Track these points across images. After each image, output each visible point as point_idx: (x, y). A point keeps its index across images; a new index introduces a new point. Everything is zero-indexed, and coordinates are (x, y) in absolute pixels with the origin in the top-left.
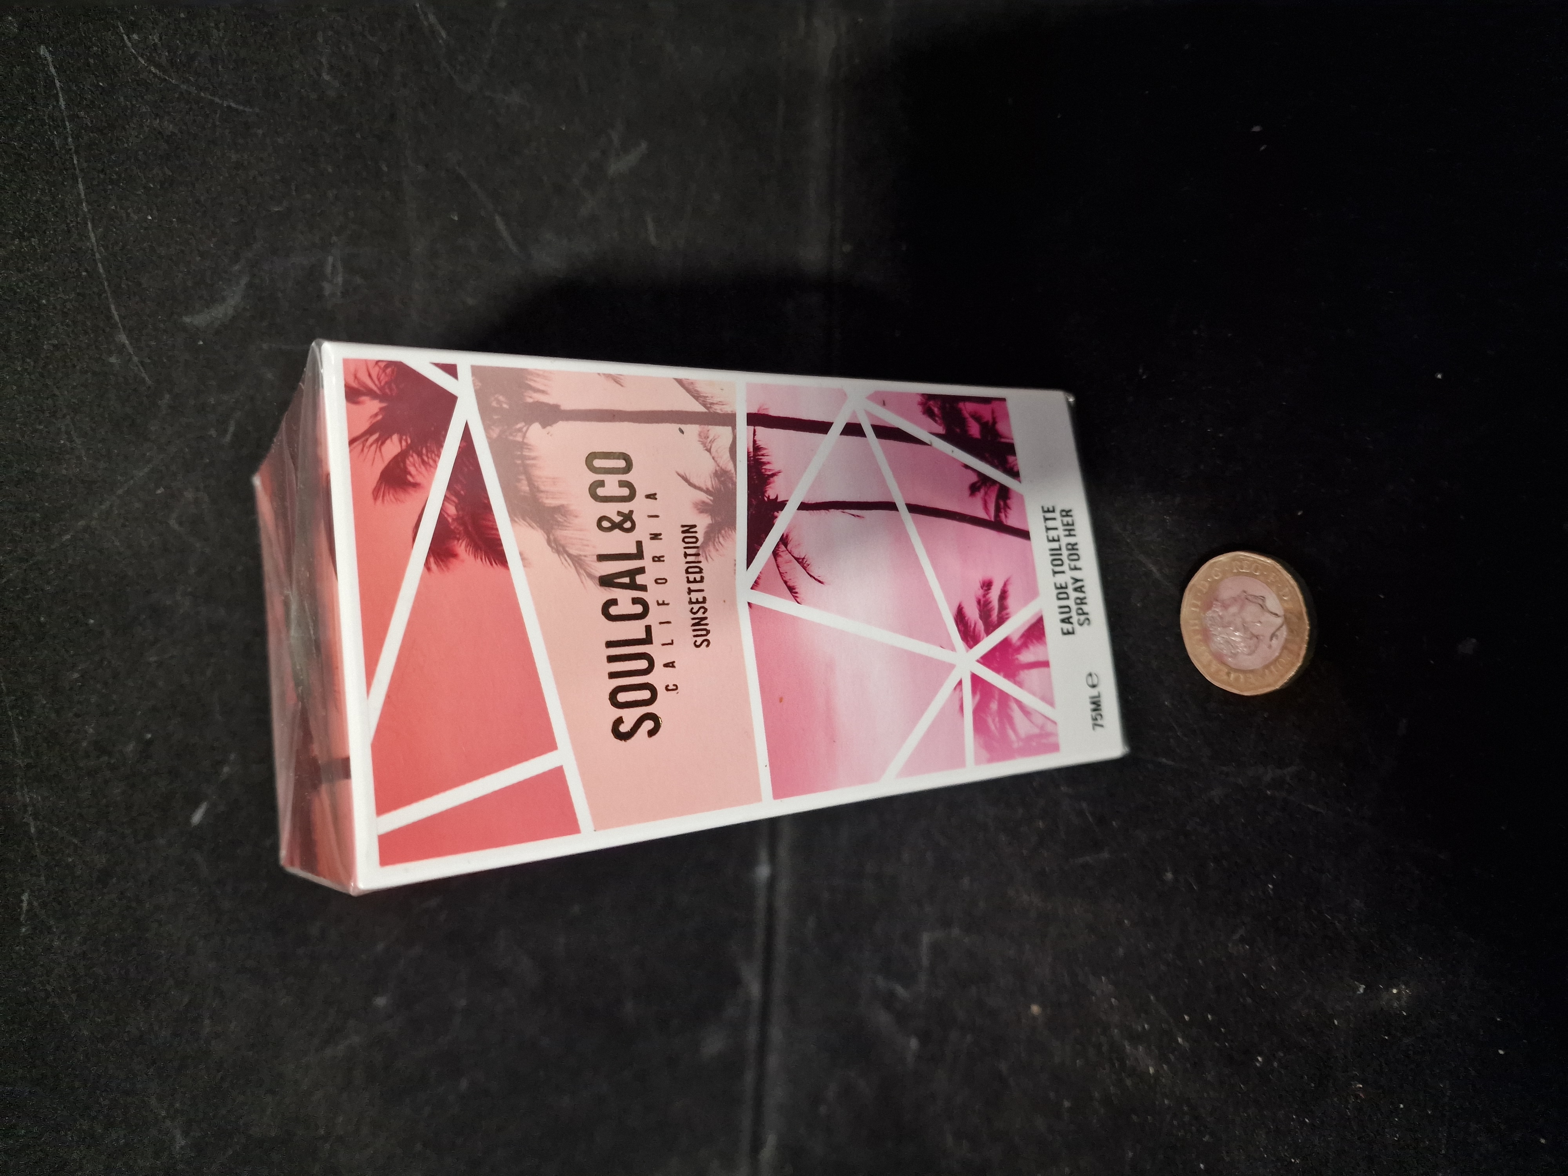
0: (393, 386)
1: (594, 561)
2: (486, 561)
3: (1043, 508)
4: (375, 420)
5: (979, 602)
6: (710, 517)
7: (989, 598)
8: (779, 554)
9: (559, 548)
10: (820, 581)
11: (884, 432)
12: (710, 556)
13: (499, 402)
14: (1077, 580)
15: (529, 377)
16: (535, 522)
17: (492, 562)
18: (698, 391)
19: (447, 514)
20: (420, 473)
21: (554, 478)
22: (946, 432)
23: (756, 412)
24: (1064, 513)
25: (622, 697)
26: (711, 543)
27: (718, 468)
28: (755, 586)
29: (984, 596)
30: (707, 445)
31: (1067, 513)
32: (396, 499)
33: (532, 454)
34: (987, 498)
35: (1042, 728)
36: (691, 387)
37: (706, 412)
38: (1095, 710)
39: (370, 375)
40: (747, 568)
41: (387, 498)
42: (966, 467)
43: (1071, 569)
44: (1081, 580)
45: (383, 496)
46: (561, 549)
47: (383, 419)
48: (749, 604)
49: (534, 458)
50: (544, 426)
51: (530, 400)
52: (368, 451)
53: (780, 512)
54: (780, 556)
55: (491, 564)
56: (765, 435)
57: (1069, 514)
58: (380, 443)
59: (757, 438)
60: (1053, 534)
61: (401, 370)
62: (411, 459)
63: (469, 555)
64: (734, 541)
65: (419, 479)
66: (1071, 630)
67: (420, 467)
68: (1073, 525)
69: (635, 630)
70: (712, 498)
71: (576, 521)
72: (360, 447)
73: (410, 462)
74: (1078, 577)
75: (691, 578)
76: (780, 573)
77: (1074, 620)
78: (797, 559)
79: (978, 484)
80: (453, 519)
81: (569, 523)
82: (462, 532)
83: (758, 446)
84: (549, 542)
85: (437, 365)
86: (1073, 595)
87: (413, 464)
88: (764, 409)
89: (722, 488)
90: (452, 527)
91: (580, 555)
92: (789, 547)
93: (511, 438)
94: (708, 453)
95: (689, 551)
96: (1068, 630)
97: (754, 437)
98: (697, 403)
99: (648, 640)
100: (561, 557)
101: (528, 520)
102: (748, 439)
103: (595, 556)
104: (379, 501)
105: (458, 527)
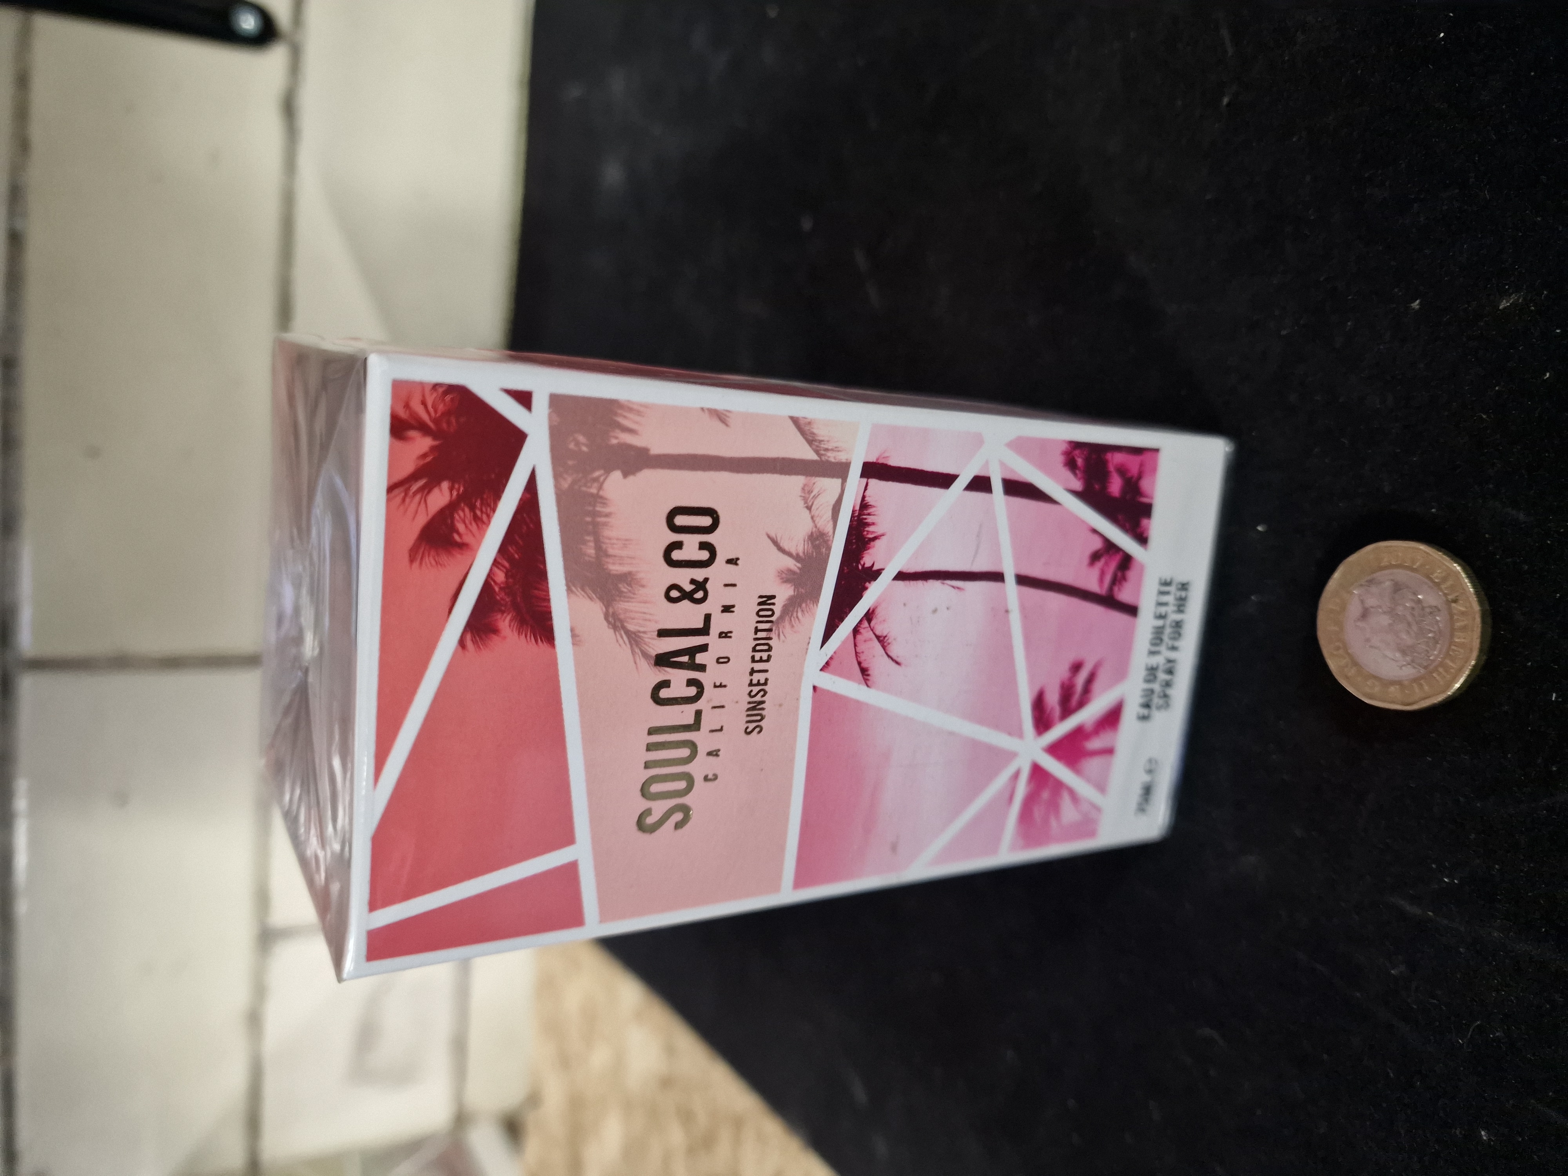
0: (453, 420)
1: (654, 639)
2: (530, 638)
3: (1161, 579)
4: (422, 462)
5: (1063, 686)
6: (793, 587)
7: (1075, 681)
8: (861, 631)
9: (616, 622)
10: (897, 663)
11: (1014, 488)
12: (783, 633)
13: (578, 444)
14: (1170, 661)
15: (618, 413)
16: (594, 591)
17: (537, 639)
18: (813, 434)
19: (494, 581)
20: (470, 530)
21: (627, 540)
22: (1083, 488)
23: (875, 461)
24: (1181, 587)
25: (655, 788)
26: (787, 618)
27: (814, 530)
28: (826, 667)
29: (1071, 678)
30: (808, 501)
31: (1184, 587)
32: (437, 562)
33: (606, 510)
34: (1105, 568)
35: (1087, 815)
36: (807, 428)
37: (816, 461)
38: (1144, 796)
39: (424, 403)
40: (822, 646)
41: (426, 559)
42: (1095, 531)
43: (1169, 649)
44: (1176, 662)
45: (422, 559)
46: (619, 624)
49: (608, 515)
50: (626, 475)
51: (614, 441)
52: (411, 502)
53: (872, 582)
54: (861, 634)
55: (536, 641)
56: (879, 489)
57: (1187, 586)
58: (426, 492)
59: (867, 493)
60: (1163, 610)
62: (461, 513)
63: (512, 630)
64: (813, 616)
65: (467, 539)
66: (1147, 715)
67: (471, 524)
68: (1186, 601)
69: (684, 714)
70: (799, 565)
71: (642, 591)
72: (403, 494)
73: (460, 517)
74: (1173, 658)
75: (757, 658)
76: (856, 653)
77: (1154, 703)
78: (878, 637)
79: (1102, 552)
80: (501, 588)
81: (634, 594)
82: (509, 603)
83: (867, 503)
84: (606, 617)
85: (509, 392)
86: (1162, 676)
87: (462, 519)
88: (884, 458)
89: (814, 554)
90: (498, 598)
91: (639, 632)
92: (873, 623)
93: (584, 489)
94: (808, 512)
95: (761, 626)
96: (1144, 715)
97: (864, 492)
98: (809, 448)
99: (696, 726)
100: (617, 633)
101: (587, 589)
102: (857, 494)
103: (655, 632)
104: (416, 565)
105: (505, 597)
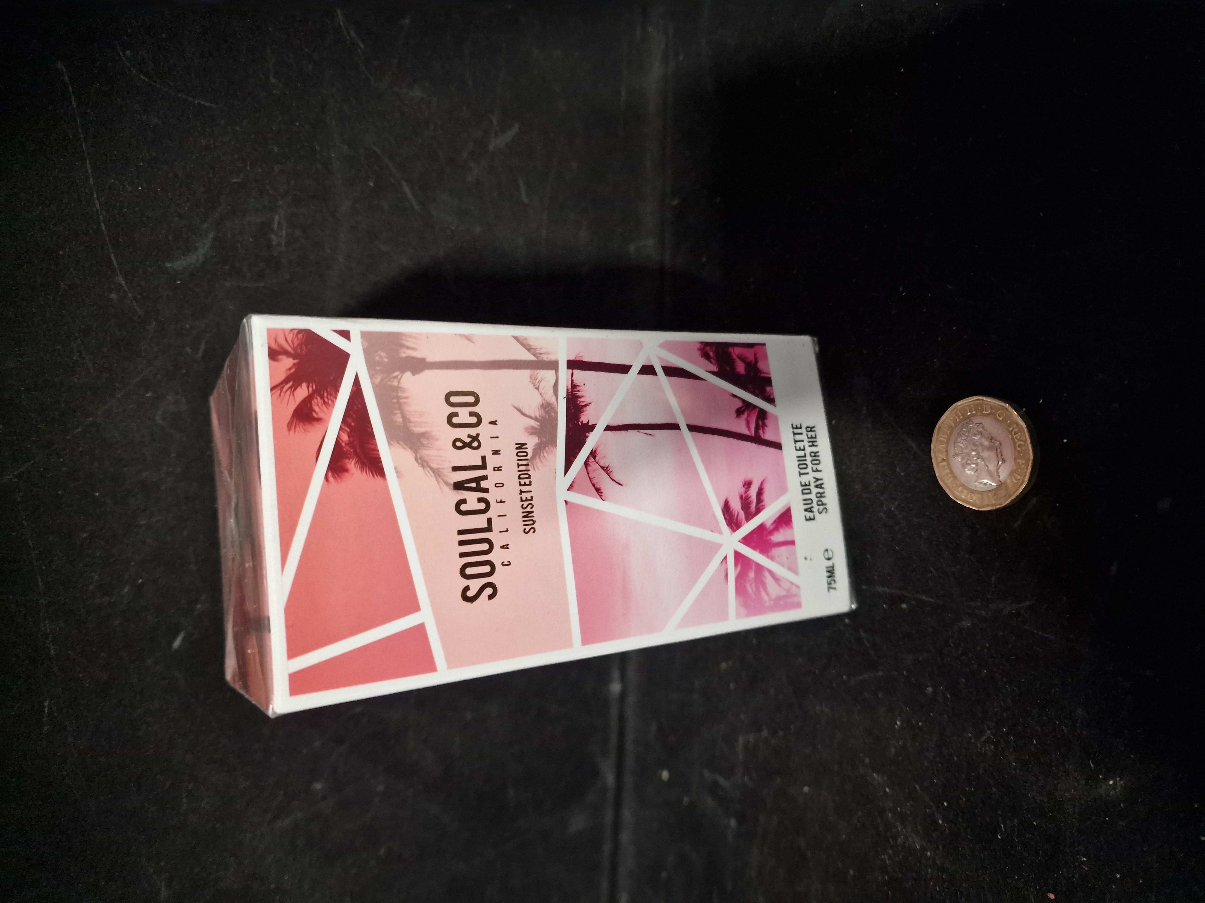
0: (304, 347)
1: (450, 472)
2: (369, 474)
3: (792, 425)
4: (289, 373)
5: (741, 497)
6: (537, 438)
7: (750, 494)
8: (589, 464)
9: (423, 463)
10: (619, 484)
11: (671, 371)
12: (536, 466)
13: (381, 357)
14: (817, 480)
15: (403, 338)
16: (407, 445)
17: (373, 473)
18: (530, 345)
19: (341, 439)
20: (323, 410)
21: (422, 412)
22: (719, 370)
23: (574, 359)
24: (809, 429)
25: (469, 571)
26: (537, 457)
27: (544, 401)
28: (571, 488)
29: (746, 492)
30: (536, 384)
31: (811, 429)
32: (304, 430)
33: (405, 395)
34: (749, 418)
35: (788, 591)
36: (524, 342)
37: (535, 361)
38: (829, 577)
39: (286, 340)
40: (565, 475)
41: (297, 429)
42: (734, 396)
43: (813, 471)
44: (822, 479)
45: (295, 429)
46: (425, 464)
47: (294, 372)
48: (566, 502)
49: (406, 398)
50: (414, 374)
51: (403, 355)
52: (285, 395)
53: (590, 433)
54: (590, 465)
55: (374, 477)
56: (580, 376)
57: (813, 429)
58: (293, 389)
59: (574, 378)
60: (799, 445)
61: (309, 336)
62: (316, 401)
63: (357, 469)
64: (555, 455)
65: (321, 415)
66: (812, 517)
67: (322, 406)
68: (815, 438)
69: (480, 521)
70: (539, 424)
71: (437, 443)
72: (279, 392)
73: (315, 402)
74: (819, 477)
75: (522, 483)
76: (590, 478)
77: (816, 508)
78: (602, 468)
79: (743, 409)
80: (346, 444)
82: (352, 453)
83: (574, 384)
84: (416, 459)
85: (336, 331)
86: (815, 490)
87: (316, 403)
88: (579, 356)
89: (547, 416)
90: (345, 450)
91: (440, 468)
92: (597, 459)
93: (389, 383)
94: (537, 390)
95: (521, 463)
96: (810, 517)
97: (572, 378)
98: (530, 354)
99: (489, 529)
100: (426, 470)
101: (401, 443)
102: (567, 379)
103: (449, 468)
104: (292, 432)
105: (349, 449)
